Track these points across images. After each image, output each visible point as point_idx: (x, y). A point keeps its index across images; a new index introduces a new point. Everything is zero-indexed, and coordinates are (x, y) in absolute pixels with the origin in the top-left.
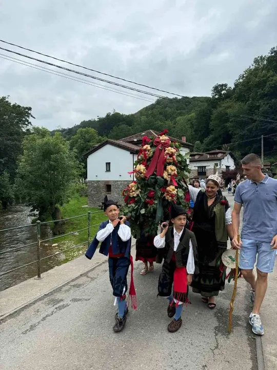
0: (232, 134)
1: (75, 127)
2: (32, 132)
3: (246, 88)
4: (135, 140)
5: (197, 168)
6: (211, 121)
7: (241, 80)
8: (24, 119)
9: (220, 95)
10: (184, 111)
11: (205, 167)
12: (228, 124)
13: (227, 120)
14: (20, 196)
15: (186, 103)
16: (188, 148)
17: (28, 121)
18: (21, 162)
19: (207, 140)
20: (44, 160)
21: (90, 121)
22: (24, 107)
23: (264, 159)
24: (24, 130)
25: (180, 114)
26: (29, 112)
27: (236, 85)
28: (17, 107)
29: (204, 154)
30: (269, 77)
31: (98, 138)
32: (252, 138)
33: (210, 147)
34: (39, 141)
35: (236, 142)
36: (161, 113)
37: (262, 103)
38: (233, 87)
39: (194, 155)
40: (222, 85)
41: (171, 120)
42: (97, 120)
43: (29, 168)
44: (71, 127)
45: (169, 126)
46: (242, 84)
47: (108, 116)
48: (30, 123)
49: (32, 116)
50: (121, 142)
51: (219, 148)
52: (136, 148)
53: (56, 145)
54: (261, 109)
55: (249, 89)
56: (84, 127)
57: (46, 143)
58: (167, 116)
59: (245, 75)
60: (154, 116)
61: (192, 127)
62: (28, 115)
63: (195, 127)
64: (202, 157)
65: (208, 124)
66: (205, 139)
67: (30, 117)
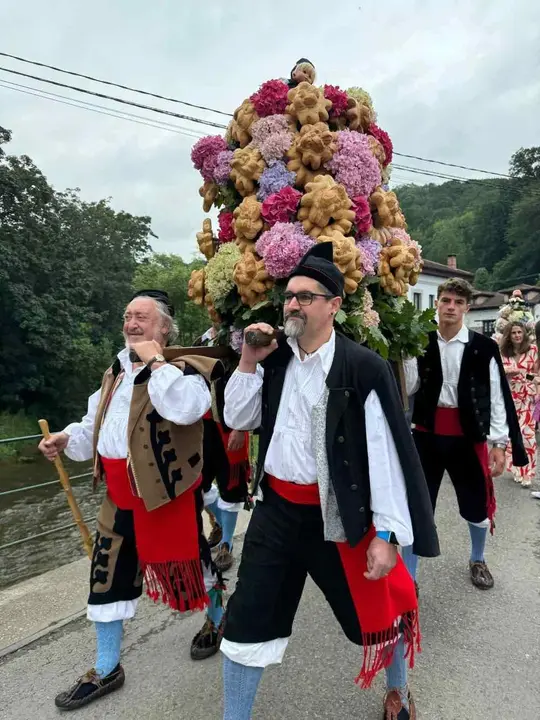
2: (152, 263)
5: (481, 324)
6: (510, 225)
8: (138, 240)
9: (529, 171)
10: (449, 209)
17: (145, 243)
19: (501, 266)
22: (137, 218)
24: (138, 261)
25: (442, 216)
26: (148, 225)
28: (124, 218)
29: (497, 293)
33: (509, 280)
40: (533, 151)
41: (423, 229)
48: (150, 247)
49: (152, 234)
51: (530, 281)
57: (176, 279)
61: (467, 239)
62: (145, 231)
63: (473, 240)
64: (492, 299)
65: (501, 233)
66: (498, 264)
67: (149, 235)
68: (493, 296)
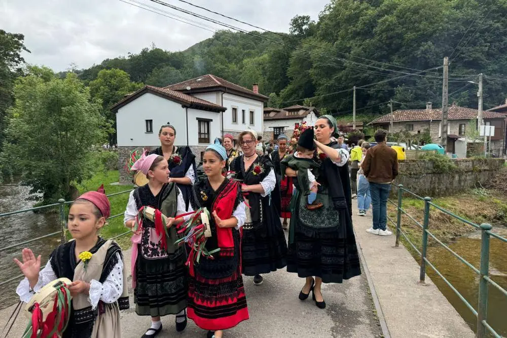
0: (316, 84)
1: (93, 68)
2: (26, 73)
3: (334, 23)
4: (189, 88)
5: (272, 129)
6: (289, 66)
7: (328, 13)
8: (12, 53)
9: (301, 30)
10: (253, 51)
11: (283, 128)
12: (311, 71)
13: (310, 66)
14: (11, 171)
15: (255, 39)
16: (262, 101)
17: (18, 56)
18: (12, 117)
19: (284, 92)
20: (50, 115)
21: (116, 59)
22: (11, 35)
23: (356, 118)
24: (12, 71)
25: (249, 55)
26: (21, 42)
27: (321, 19)
29: (282, 110)
30: (362, 10)
31: (130, 84)
32: (341, 89)
33: (288, 102)
34: (41, 86)
35: (321, 95)
36: (221, 53)
37: (354, 44)
38: (317, 20)
39: (269, 112)
40: (304, 18)
41: (236, 63)
42: (127, 58)
43: (26, 127)
44: (87, 68)
45: (233, 71)
46: (330, 18)
47: (144, 52)
48: (22, 59)
49: (25, 48)
50: (167, 90)
51: (301, 103)
52: (190, 99)
53: (69, 92)
54: (352, 52)
55: (338, 25)
56: (108, 68)
57: (53, 89)
58: (229, 57)
59: (332, 6)
60: (212, 56)
61: (264, 74)
62: (19, 46)
63: (268, 73)
64: (279, 114)
65: (285, 70)
66: (282, 91)
67: (22, 49)
68: (279, 112)
